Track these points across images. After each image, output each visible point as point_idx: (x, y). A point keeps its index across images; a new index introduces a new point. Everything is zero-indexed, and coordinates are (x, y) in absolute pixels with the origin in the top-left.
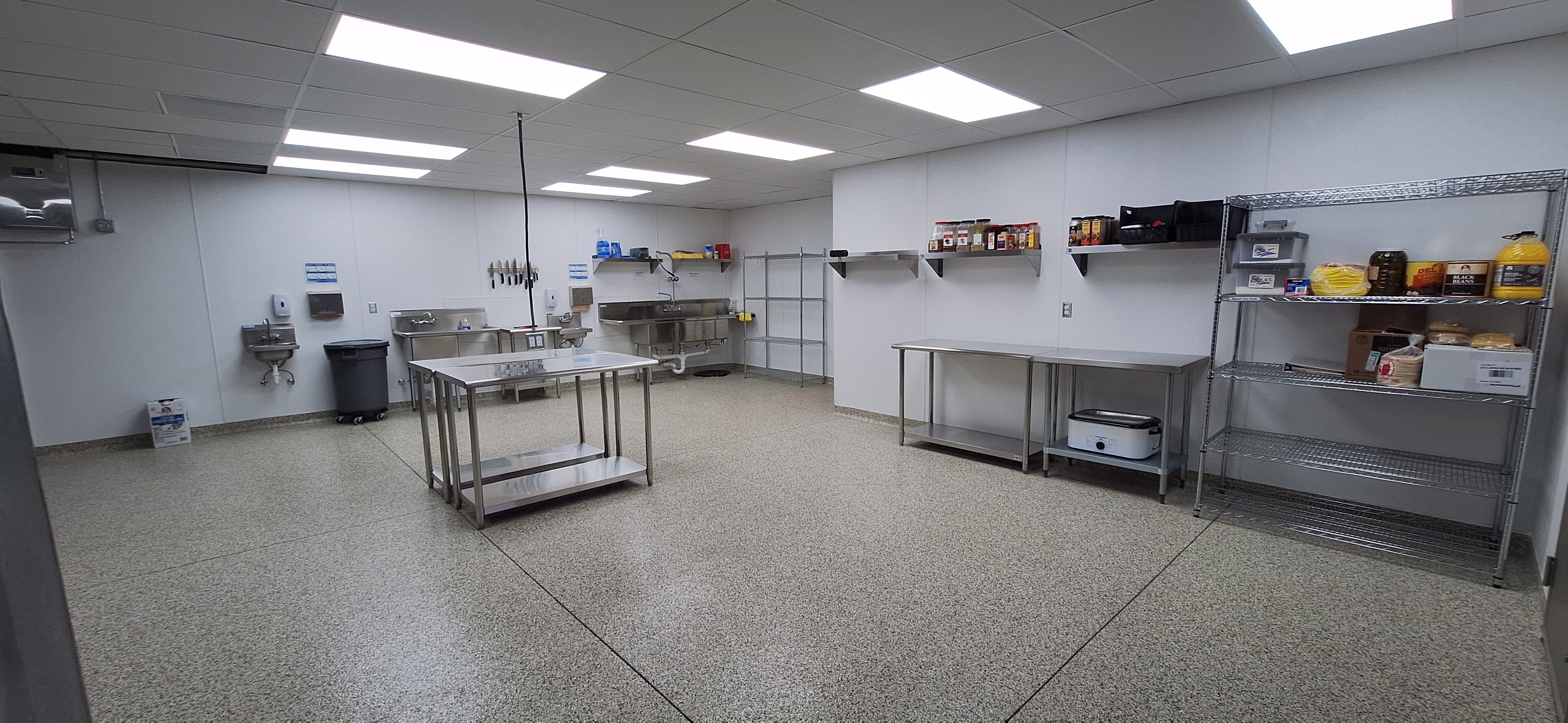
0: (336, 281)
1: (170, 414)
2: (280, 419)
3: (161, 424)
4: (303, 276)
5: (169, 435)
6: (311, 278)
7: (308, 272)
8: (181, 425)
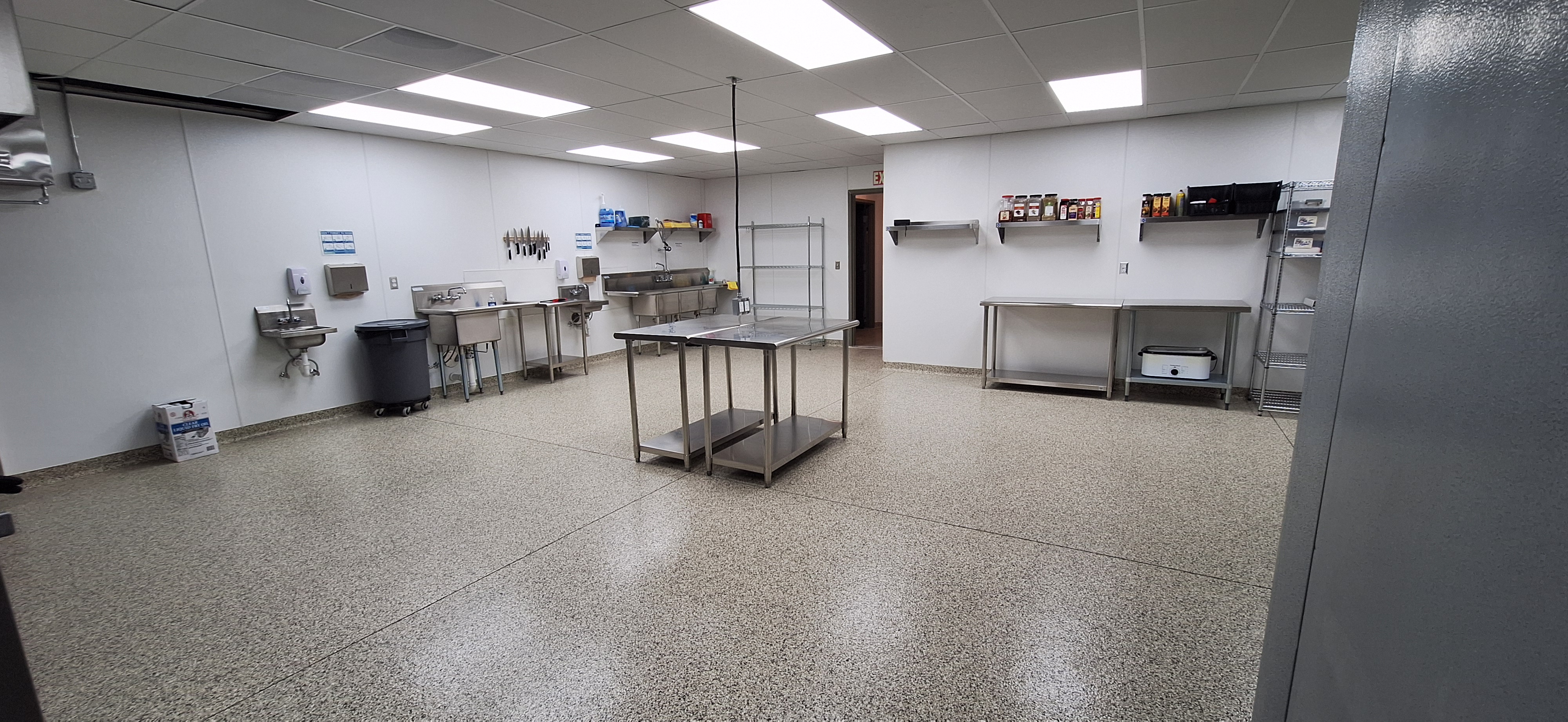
0: (355, 253)
1: (193, 418)
2: (303, 417)
3: (184, 432)
4: (319, 247)
5: (193, 445)
6: (327, 249)
7: (323, 242)
8: (207, 431)
